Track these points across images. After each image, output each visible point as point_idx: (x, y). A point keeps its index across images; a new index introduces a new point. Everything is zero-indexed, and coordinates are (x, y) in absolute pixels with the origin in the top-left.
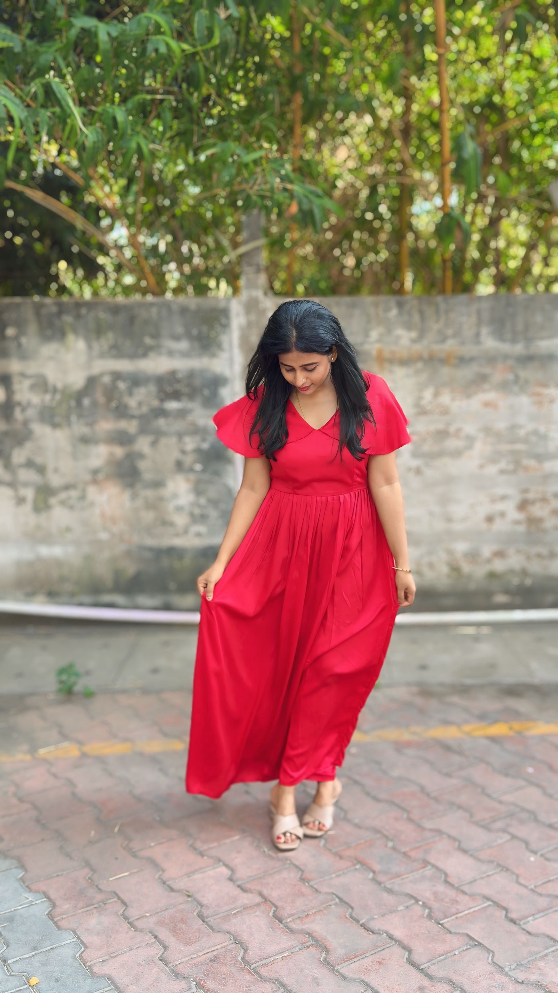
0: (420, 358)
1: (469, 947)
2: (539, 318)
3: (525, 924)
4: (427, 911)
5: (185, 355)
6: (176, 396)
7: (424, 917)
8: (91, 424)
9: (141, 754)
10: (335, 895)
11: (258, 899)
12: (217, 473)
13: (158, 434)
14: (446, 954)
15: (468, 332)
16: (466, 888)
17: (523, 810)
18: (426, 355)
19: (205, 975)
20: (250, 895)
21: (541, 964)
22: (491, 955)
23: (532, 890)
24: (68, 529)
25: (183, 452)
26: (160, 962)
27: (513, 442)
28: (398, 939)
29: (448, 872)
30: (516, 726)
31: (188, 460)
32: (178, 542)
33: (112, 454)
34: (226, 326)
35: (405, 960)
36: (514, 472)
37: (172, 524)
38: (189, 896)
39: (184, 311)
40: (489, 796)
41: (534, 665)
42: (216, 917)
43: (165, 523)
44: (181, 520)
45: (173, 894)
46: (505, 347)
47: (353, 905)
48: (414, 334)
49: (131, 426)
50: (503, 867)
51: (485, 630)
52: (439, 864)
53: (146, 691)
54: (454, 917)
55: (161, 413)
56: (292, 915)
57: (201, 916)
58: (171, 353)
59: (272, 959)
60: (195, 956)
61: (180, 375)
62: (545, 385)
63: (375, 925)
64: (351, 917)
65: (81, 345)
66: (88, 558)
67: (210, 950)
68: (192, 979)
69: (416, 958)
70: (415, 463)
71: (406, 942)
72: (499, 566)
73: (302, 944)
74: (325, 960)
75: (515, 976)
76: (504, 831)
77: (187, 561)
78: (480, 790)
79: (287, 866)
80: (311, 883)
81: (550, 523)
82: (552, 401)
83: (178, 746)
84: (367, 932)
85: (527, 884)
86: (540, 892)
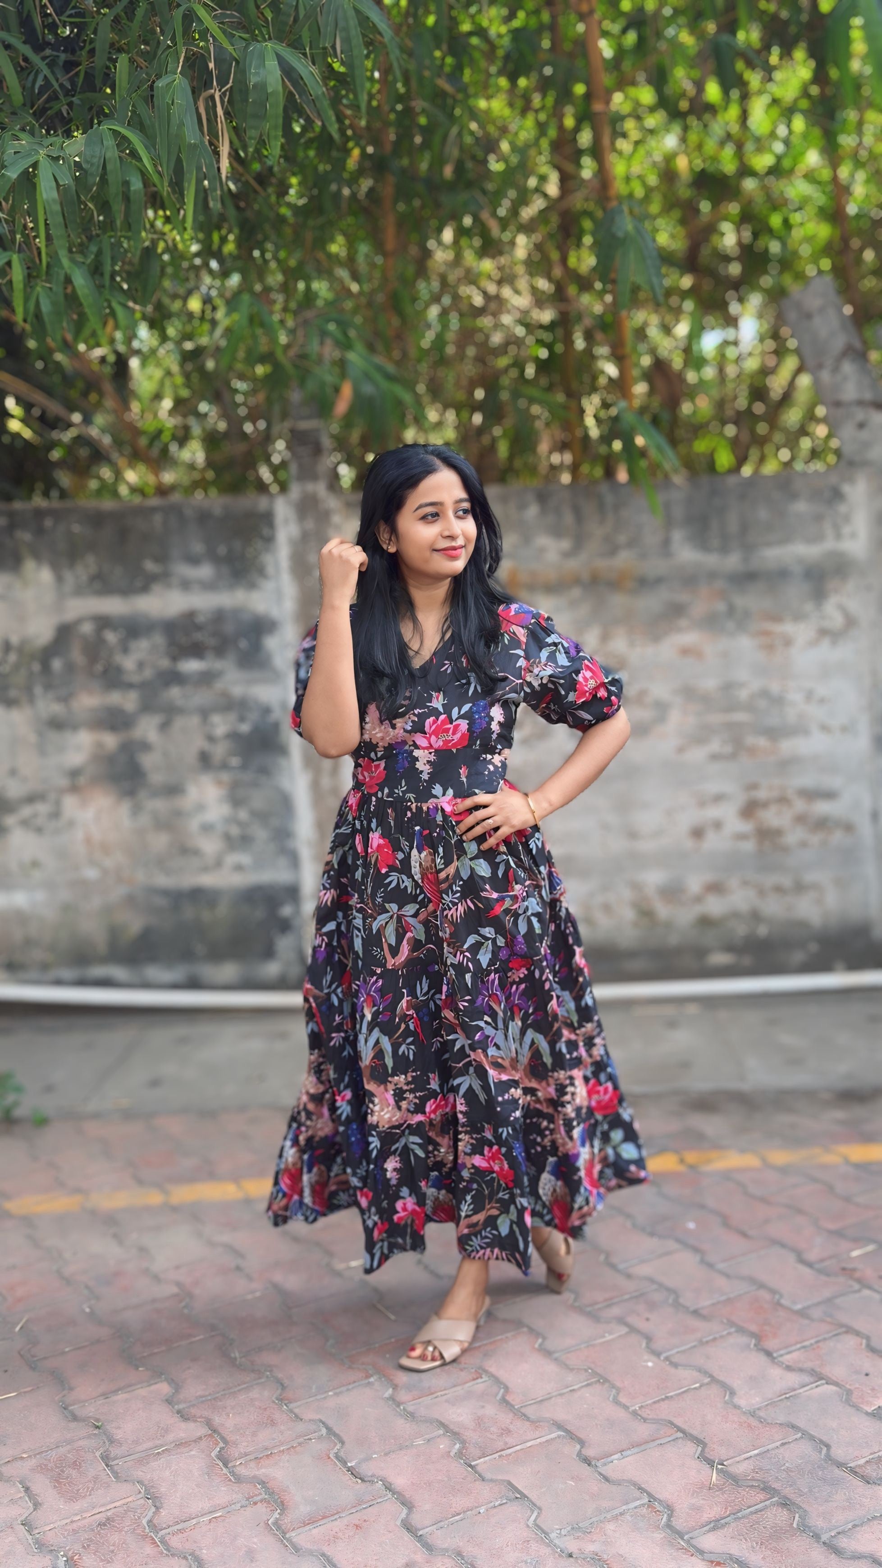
0: (576, 581)
1: (505, 1501)
2: (763, 514)
3: (605, 1464)
4: (458, 1446)
5: (209, 586)
6: (196, 651)
7: (449, 1456)
8: (65, 699)
9: (93, 1213)
10: (323, 1423)
11: (203, 1431)
12: (265, 771)
13: (170, 712)
14: (464, 1512)
15: (651, 538)
16: (530, 1412)
17: (661, 1285)
18: (585, 576)
19: (84, 1547)
20: (191, 1425)
21: (610, 1527)
22: (535, 1514)
23: (635, 1413)
24: (35, 864)
25: (211, 739)
26: (22, 1527)
27: (731, 709)
28: (398, 1489)
29: (510, 1385)
30: (691, 1157)
31: (219, 751)
32: (207, 880)
33: (99, 745)
34: (270, 540)
35: (399, 1523)
36: (733, 756)
37: (196, 852)
38: (97, 1427)
39: (204, 517)
40: (613, 1266)
41: (752, 1062)
42: (128, 1459)
43: (186, 850)
44: (210, 846)
45: (73, 1425)
46: (711, 560)
47: (345, 1438)
48: (566, 544)
49: (129, 701)
50: (601, 1376)
51: (692, 1009)
52: (502, 1374)
53: (128, 1115)
54: (496, 1455)
55: (174, 678)
56: (246, 1455)
57: (106, 1459)
58: (186, 585)
59: (194, 1521)
60: (79, 1517)
61: (201, 619)
62: (777, 618)
63: (367, 1469)
64: (337, 1456)
65: (46, 575)
66: (66, 908)
67: (103, 1509)
68: (62, 1553)
69: (416, 1519)
71: (407, 1495)
72: (715, 906)
73: (248, 1499)
74: (276, 1523)
75: (561, 1546)
76: (621, 1321)
77: (223, 910)
78: (602, 1258)
79: (263, 1380)
80: (291, 1406)
81: (794, 836)
82: (788, 642)
83: (155, 1198)
84: (354, 1480)
85: (628, 1404)
86: (645, 1415)
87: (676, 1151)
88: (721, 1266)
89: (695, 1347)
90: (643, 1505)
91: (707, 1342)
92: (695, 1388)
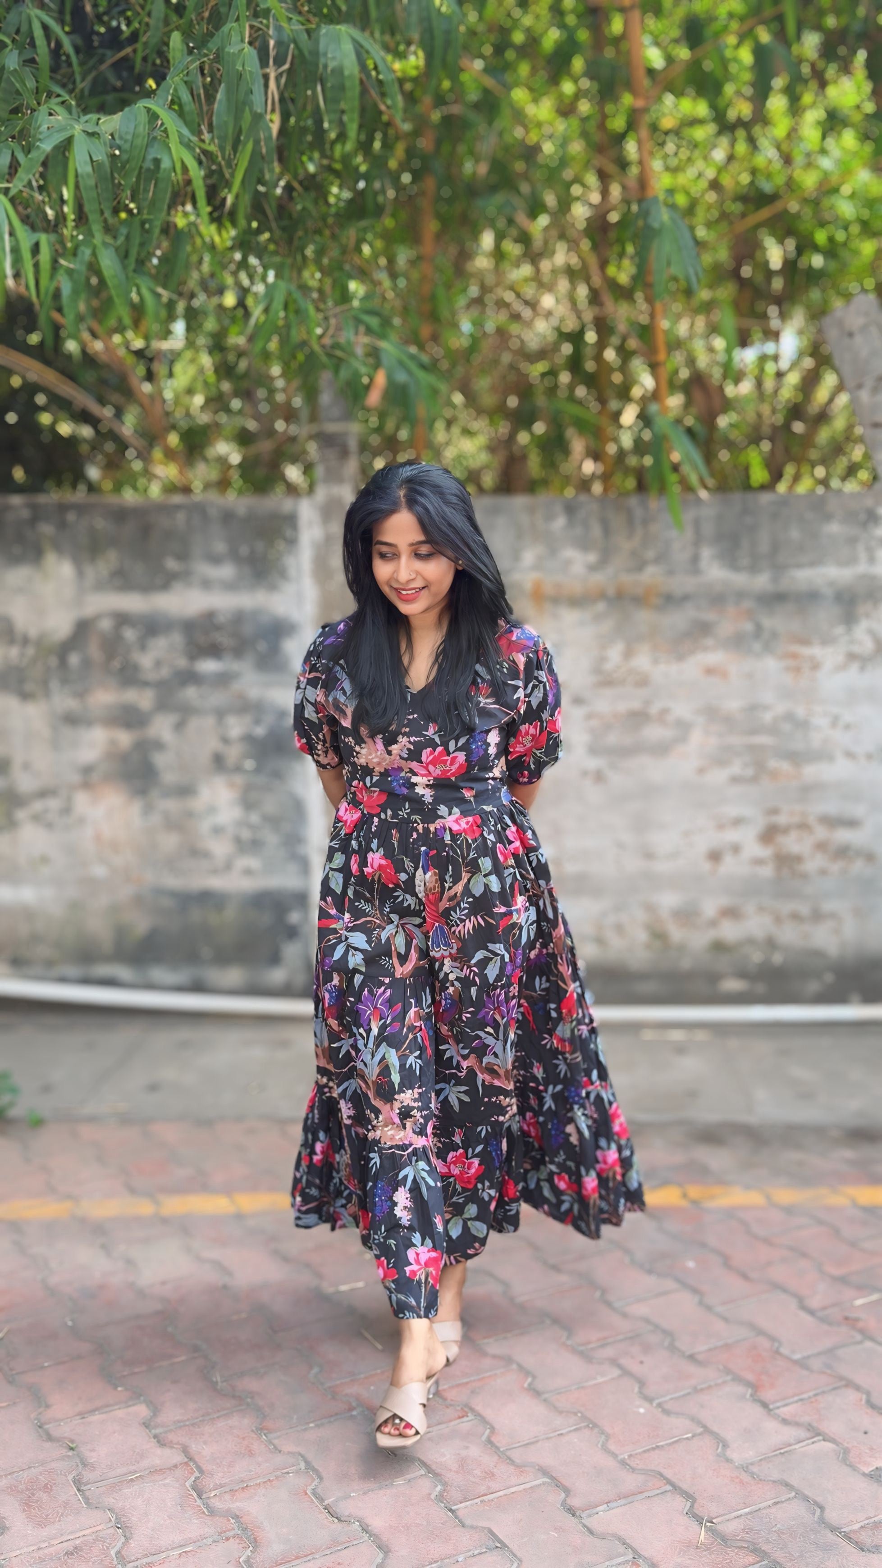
0: (602, 596)
1: (484, 1550)
2: (795, 534)
3: (590, 1516)
4: (439, 1488)
5: (230, 586)
6: (214, 651)
7: (429, 1499)
8: (81, 695)
9: (83, 1221)
10: (302, 1456)
11: (179, 1458)
12: (278, 775)
13: (186, 712)
14: (442, 1560)
15: (680, 555)
16: (516, 1455)
17: (657, 1327)
18: (611, 591)
20: (167, 1452)
22: (515, 1565)
23: (623, 1463)
24: (44, 860)
25: (225, 740)
27: (754, 731)
28: (375, 1531)
29: (496, 1426)
30: (694, 1191)
31: (233, 753)
32: (216, 883)
33: (113, 742)
34: (292, 542)
35: (374, 1567)
36: (754, 779)
37: (206, 855)
38: (72, 1449)
39: (228, 517)
40: (609, 1304)
41: (761, 1095)
42: (99, 1484)
43: (196, 852)
44: (220, 848)
45: (48, 1445)
46: (740, 579)
47: (324, 1474)
48: (592, 557)
49: (144, 699)
50: (591, 1421)
51: (701, 1036)
52: (488, 1414)
53: (125, 1120)
54: (478, 1500)
55: (190, 677)
56: (221, 1486)
57: (78, 1483)
58: (207, 584)
59: (164, 1555)
60: (46, 1544)
61: (221, 619)
62: (805, 642)
63: (345, 1508)
64: (314, 1493)
65: (67, 569)
66: (75, 906)
67: (72, 1537)
70: (594, 763)
71: (384, 1538)
72: (730, 931)
73: (220, 1534)
74: (247, 1561)
76: (614, 1362)
77: (230, 914)
78: (598, 1294)
79: (243, 1407)
80: (271, 1436)
81: (814, 863)
82: (816, 666)
83: (145, 1208)
84: (331, 1519)
85: (617, 1452)
86: (632, 1464)
87: (680, 1185)
88: (720, 1309)
89: (689, 1394)
90: (627, 1562)
91: (702, 1390)
92: (687, 1439)
